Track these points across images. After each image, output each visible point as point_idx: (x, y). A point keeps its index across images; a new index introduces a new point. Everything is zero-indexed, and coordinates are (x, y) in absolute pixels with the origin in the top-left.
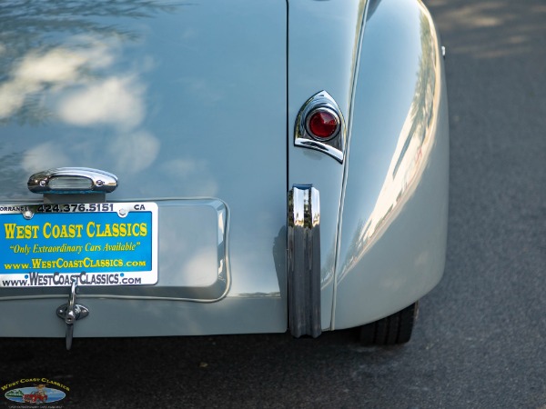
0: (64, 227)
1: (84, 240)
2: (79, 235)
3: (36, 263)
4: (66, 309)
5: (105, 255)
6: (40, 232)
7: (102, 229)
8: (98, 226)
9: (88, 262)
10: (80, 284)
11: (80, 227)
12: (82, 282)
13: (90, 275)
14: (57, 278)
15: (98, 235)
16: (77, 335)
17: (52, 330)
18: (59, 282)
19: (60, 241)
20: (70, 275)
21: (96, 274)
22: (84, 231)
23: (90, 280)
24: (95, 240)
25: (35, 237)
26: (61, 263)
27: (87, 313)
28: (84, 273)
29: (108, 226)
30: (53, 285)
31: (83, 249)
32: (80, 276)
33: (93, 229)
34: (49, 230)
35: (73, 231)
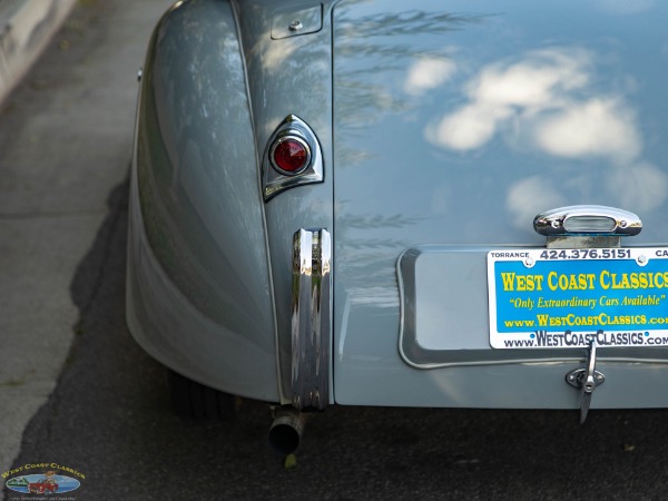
0: (573, 277)
1: (597, 292)
2: (592, 287)
3: (542, 320)
4: (583, 376)
5: (622, 311)
6: (544, 283)
7: (619, 280)
8: (614, 276)
9: (604, 319)
10: (599, 346)
11: (591, 276)
12: (600, 343)
13: (608, 334)
14: (569, 338)
15: (614, 286)
16: (593, 405)
17: (562, 400)
18: (572, 342)
19: (569, 294)
20: (584, 334)
21: (615, 333)
22: (597, 282)
23: (608, 340)
24: (611, 293)
25: (539, 288)
26: (572, 320)
27: (603, 379)
28: (600, 332)
29: (625, 276)
30: (565, 346)
31: (597, 304)
32: (597, 336)
33: (608, 280)
34: (555, 281)
35: (583, 282)
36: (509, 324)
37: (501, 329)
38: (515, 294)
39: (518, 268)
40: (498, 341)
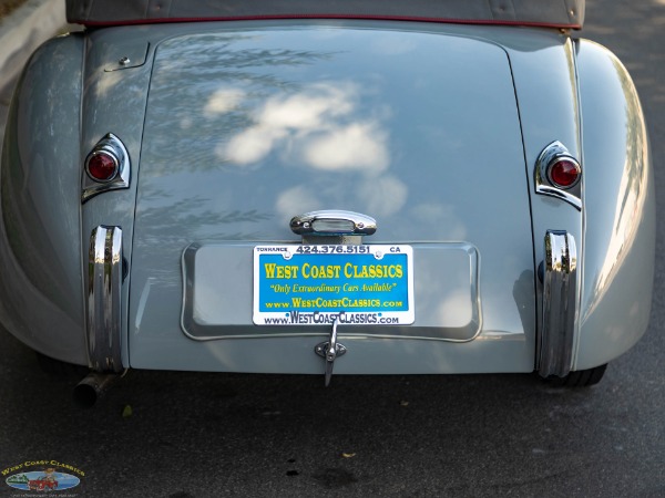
0: (322, 268)
1: (342, 281)
2: (337, 276)
3: (296, 302)
4: (326, 347)
5: (361, 295)
6: (299, 273)
7: (359, 271)
8: (355, 267)
9: (346, 302)
10: (339, 323)
11: (337, 268)
12: (342, 321)
13: (349, 314)
14: (317, 317)
15: (356, 276)
16: (336, 371)
17: (311, 367)
18: (319, 320)
19: (318, 282)
20: (329, 314)
21: (355, 314)
22: (341, 272)
23: (349, 319)
24: (352, 281)
25: (295, 276)
26: (320, 302)
27: (345, 351)
28: (343, 312)
29: (364, 267)
30: (313, 323)
31: (341, 289)
32: (339, 315)
33: (350, 270)
34: (308, 271)
35: (331, 272)
36: (270, 305)
37: (263, 309)
38: (275, 281)
39: (278, 259)
40: (260, 318)
